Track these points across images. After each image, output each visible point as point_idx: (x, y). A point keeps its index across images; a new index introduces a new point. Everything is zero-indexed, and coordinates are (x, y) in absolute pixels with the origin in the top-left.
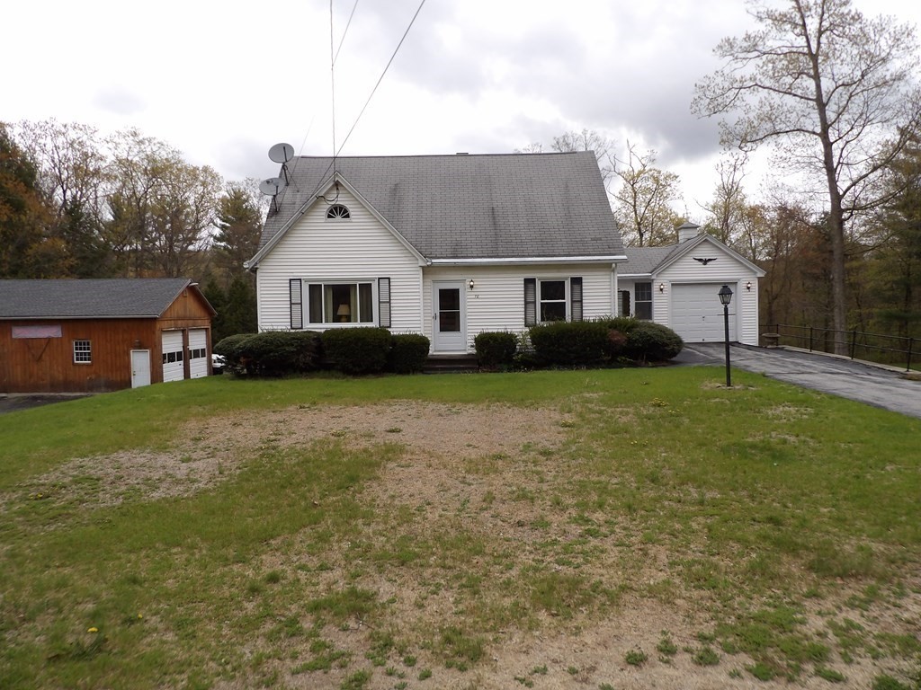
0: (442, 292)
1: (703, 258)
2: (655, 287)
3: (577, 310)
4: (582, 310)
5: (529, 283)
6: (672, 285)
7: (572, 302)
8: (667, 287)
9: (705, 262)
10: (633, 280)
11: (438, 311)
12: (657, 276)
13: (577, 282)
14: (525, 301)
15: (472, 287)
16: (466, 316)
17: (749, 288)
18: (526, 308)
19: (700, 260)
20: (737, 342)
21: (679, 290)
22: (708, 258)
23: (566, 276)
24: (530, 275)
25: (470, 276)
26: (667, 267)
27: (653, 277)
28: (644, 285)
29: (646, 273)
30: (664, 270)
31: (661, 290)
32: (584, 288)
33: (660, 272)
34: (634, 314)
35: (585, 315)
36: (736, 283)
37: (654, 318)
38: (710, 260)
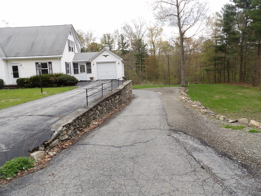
0: (13, 67)
2: (92, 64)
3: (51, 71)
4: (52, 71)
5: (37, 63)
6: (97, 63)
7: (49, 69)
8: (95, 64)
9: (106, 56)
11: (12, 72)
12: (92, 60)
13: (50, 63)
14: (36, 69)
15: (21, 65)
16: (20, 73)
17: (119, 64)
18: (36, 71)
19: (104, 56)
21: (99, 65)
23: (47, 61)
24: (37, 61)
25: (20, 62)
26: (95, 58)
27: (91, 61)
28: (88, 63)
29: (88, 60)
30: (94, 59)
31: (94, 64)
32: (52, 65)
33: (93, 60)
34: (86, 72)
35: (53, 72)
36: (115, 62)
37: (92, 73)
38: (107, 56)
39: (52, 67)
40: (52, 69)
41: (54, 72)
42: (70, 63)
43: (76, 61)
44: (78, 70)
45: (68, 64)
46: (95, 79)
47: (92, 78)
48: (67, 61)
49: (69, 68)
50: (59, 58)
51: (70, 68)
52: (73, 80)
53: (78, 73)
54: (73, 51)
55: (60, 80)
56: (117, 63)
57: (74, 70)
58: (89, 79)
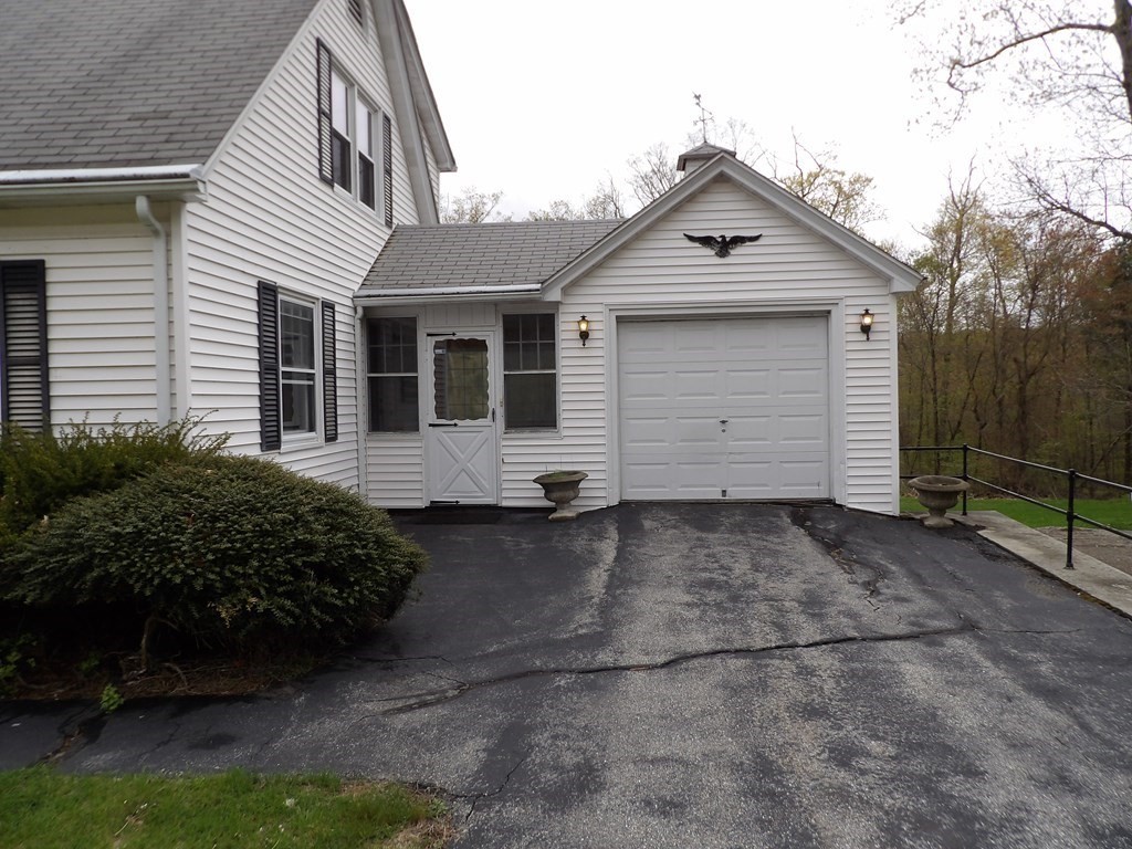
1: (716, 234)
2: (566, 329)
3: (26, 400)
4: (47, 398)
6: (620, 320)
7: (9, 365)
8: (603, 327)
9: (724, 246)
10: (496, 304)
12: (564, 292)
13: (26, 278)
17: (866, 329)
19: (706, 241)
20: (831, 502)
21: (639, 338)
22: (729, 235)
26: (599, 266)
27: (554, 295)
28: (529, 319)
29: (526, 281)
30: (587, 274)
31: (584, 336)
32: (52, 305)
33: (575, 283)
34: (500, 412)
35: (56, 419)
36: (818, 315)
37: (562, 423)
38: (738, 240)
39: (44, 342)
40: (42, 361)
41: (68, 415)
42: (328, 306)
43: (391, 294)
44: (409, 389)
45: (308, 312)
46: (599, 492)
47: (560, 486)
48: (281, 281)
49: (318, 371)
50: (142, 205)
51: (330, 372)
52: (322, 571)
53: (409, 424)
54: (368, 197)
55: (86, 566)
56: (845, 321)
57: (375, 387)
58: (533, 497)
